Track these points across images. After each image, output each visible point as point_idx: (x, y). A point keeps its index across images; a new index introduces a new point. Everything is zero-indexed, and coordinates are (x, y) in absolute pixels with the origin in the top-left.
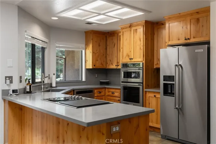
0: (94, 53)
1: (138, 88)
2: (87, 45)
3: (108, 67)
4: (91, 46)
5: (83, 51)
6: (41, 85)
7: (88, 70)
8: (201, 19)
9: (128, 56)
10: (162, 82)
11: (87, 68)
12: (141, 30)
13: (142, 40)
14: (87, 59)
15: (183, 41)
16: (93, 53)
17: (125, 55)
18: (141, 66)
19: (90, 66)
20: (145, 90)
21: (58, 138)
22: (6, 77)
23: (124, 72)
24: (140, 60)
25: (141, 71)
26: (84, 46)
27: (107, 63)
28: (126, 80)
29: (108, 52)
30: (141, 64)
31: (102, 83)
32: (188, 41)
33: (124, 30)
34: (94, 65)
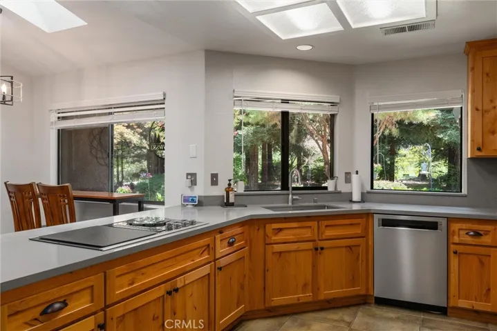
0: (477, 110)
6: (288, 194)
16: (474, 109)
22: (187, 174)
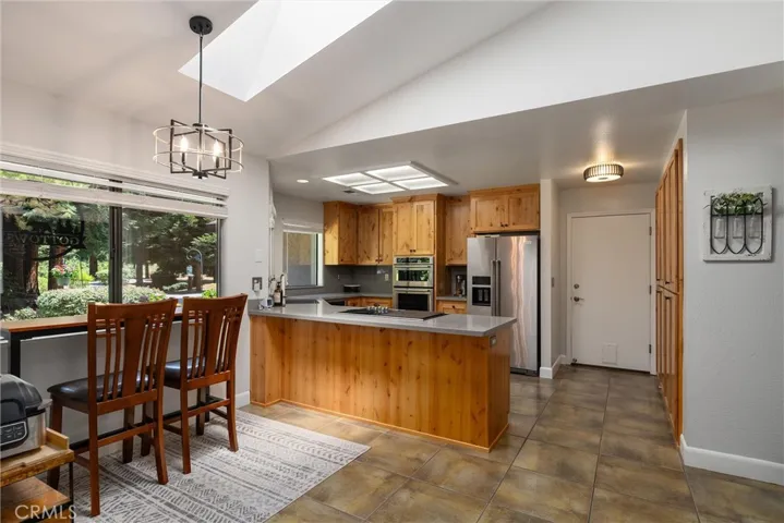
1: (426, 297)
2: (327, 224)
3: (360, 264)
4: (335, 228)
5: (320, 236)
7: (328, 268)
8: (523, 200)
9: (407, 246)
10: (470, 286)
11: (328, 263)
12: (430, 208)
13: (432, 222)
14: (327, 248)
15: (498, 228)
16: (340, 239)
17: (400, 243)
18: (431, 262)
19: (333, 260)
20: (436, 298)
21: (386, 364)
22: (254, 279)
23: (400, 272)
24: (429, 253)
25: (431, 270)
26: (321, 226)
27: (358, 256)
28: (404, 283)
29: (361, 238)
30: (431, 258)
31: (347, 290)
32: (506, 229)
33: (399, 205)
34: (341, 258)
